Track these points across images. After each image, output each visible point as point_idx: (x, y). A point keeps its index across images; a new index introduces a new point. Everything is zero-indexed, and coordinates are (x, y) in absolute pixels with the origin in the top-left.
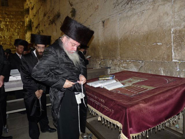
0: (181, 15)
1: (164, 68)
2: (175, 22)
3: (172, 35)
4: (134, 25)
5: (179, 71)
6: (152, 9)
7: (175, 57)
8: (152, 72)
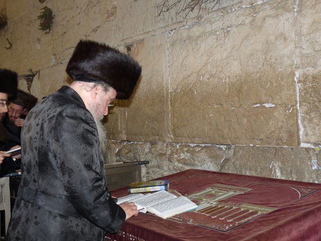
0: (316, 41)
1: (283, 162)
2: (302, 56)
3: (298, 87)
4: (208, 59)
5: (317, 170)
6: (249, 26)
7: (306, 137)
8: (253, 172)
